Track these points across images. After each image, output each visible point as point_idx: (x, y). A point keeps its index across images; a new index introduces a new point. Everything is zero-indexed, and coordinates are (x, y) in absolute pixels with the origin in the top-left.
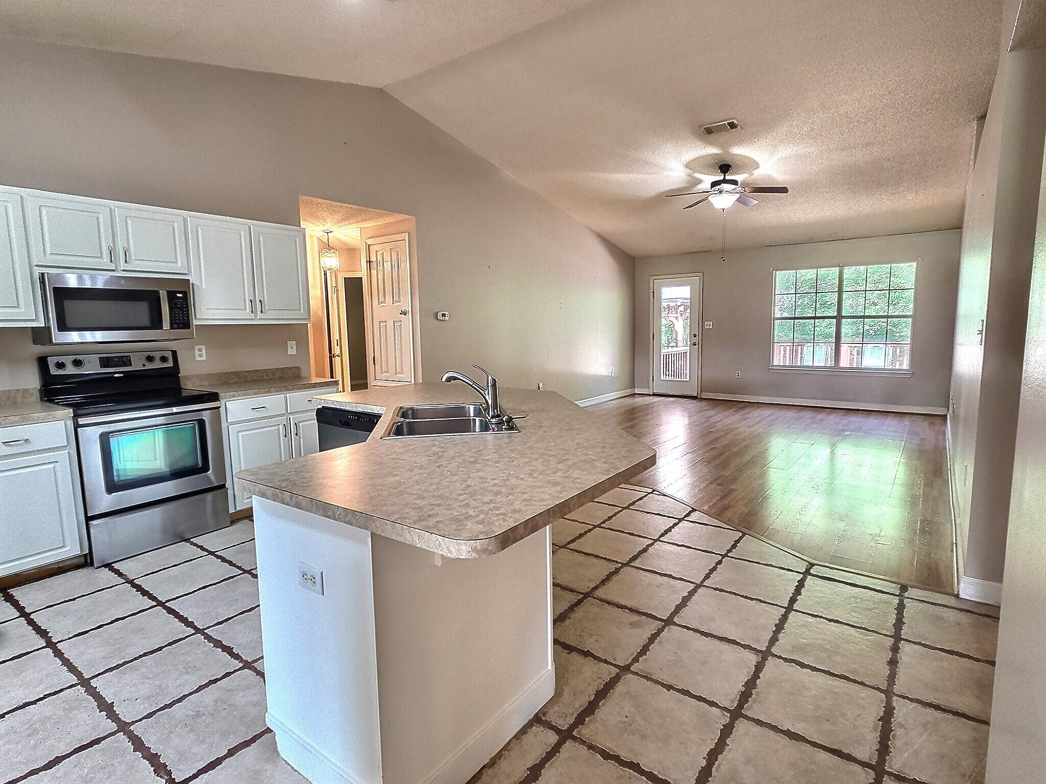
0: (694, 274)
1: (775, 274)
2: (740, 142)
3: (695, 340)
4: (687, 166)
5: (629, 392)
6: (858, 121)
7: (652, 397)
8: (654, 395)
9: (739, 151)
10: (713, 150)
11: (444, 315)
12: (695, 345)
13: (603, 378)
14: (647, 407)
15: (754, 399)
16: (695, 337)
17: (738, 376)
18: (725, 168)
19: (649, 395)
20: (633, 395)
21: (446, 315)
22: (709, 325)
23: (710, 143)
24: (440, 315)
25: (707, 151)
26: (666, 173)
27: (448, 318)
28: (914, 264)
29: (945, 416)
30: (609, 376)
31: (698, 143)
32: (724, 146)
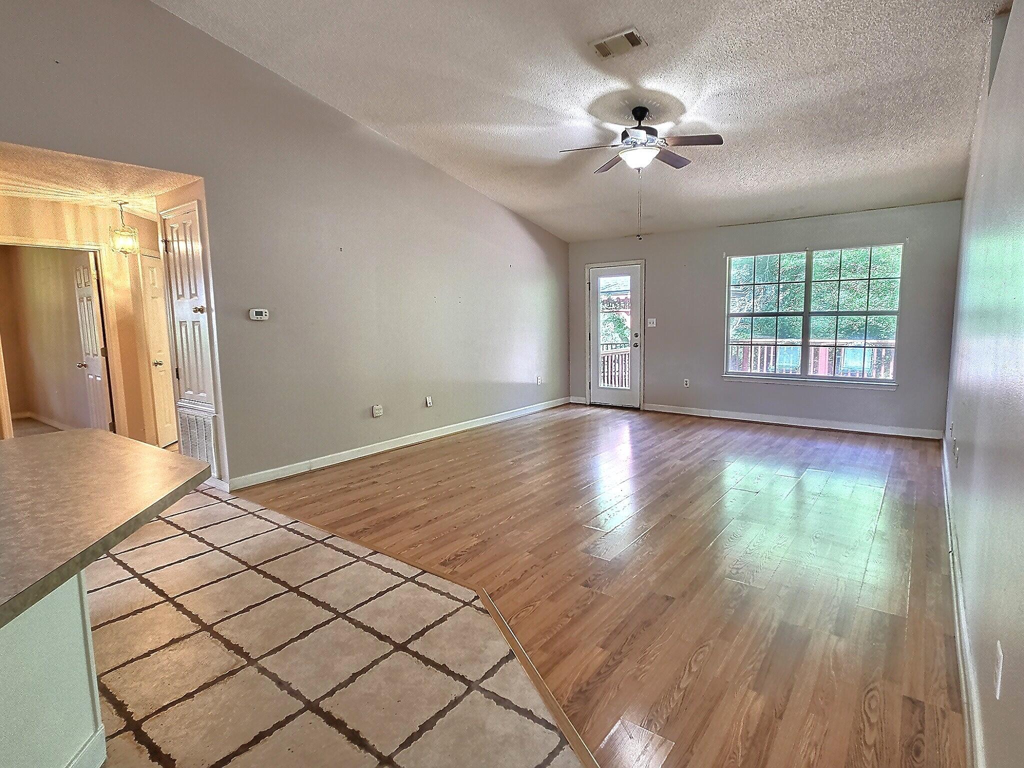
0: (635, 262)
1: (729, 261)
2: (652, 68)
3: (637, 340)
4: (592, 110)
5: (560, 401)
6: (813, 26)
7: (588, 408)
8: (591, 405)
9: (653, 84)
10: (616, 85)
11: (259, 314)
12: (637, 346)
13: (525, 386)
14: (582, 420)
15: (705, 413)
16: (637, 336)
17: (686, 384)
18: (640, 113)
19: (585, 405)
20: (568, 405)
21: (264, 314)
22: (652, 323)
23: (611, 72)
24: (253, 313)
25: (611, 86)
26: (566, 123)
27: (267, 318)
28: (900, 247)
29: (940, 441)
30: (534, 384)
31: (594, 73)
32: (630, 76)
